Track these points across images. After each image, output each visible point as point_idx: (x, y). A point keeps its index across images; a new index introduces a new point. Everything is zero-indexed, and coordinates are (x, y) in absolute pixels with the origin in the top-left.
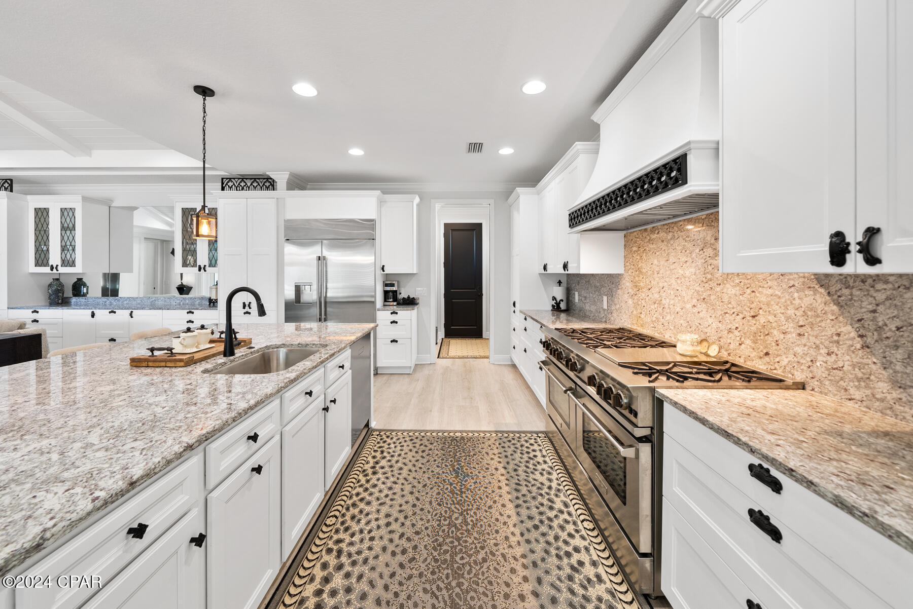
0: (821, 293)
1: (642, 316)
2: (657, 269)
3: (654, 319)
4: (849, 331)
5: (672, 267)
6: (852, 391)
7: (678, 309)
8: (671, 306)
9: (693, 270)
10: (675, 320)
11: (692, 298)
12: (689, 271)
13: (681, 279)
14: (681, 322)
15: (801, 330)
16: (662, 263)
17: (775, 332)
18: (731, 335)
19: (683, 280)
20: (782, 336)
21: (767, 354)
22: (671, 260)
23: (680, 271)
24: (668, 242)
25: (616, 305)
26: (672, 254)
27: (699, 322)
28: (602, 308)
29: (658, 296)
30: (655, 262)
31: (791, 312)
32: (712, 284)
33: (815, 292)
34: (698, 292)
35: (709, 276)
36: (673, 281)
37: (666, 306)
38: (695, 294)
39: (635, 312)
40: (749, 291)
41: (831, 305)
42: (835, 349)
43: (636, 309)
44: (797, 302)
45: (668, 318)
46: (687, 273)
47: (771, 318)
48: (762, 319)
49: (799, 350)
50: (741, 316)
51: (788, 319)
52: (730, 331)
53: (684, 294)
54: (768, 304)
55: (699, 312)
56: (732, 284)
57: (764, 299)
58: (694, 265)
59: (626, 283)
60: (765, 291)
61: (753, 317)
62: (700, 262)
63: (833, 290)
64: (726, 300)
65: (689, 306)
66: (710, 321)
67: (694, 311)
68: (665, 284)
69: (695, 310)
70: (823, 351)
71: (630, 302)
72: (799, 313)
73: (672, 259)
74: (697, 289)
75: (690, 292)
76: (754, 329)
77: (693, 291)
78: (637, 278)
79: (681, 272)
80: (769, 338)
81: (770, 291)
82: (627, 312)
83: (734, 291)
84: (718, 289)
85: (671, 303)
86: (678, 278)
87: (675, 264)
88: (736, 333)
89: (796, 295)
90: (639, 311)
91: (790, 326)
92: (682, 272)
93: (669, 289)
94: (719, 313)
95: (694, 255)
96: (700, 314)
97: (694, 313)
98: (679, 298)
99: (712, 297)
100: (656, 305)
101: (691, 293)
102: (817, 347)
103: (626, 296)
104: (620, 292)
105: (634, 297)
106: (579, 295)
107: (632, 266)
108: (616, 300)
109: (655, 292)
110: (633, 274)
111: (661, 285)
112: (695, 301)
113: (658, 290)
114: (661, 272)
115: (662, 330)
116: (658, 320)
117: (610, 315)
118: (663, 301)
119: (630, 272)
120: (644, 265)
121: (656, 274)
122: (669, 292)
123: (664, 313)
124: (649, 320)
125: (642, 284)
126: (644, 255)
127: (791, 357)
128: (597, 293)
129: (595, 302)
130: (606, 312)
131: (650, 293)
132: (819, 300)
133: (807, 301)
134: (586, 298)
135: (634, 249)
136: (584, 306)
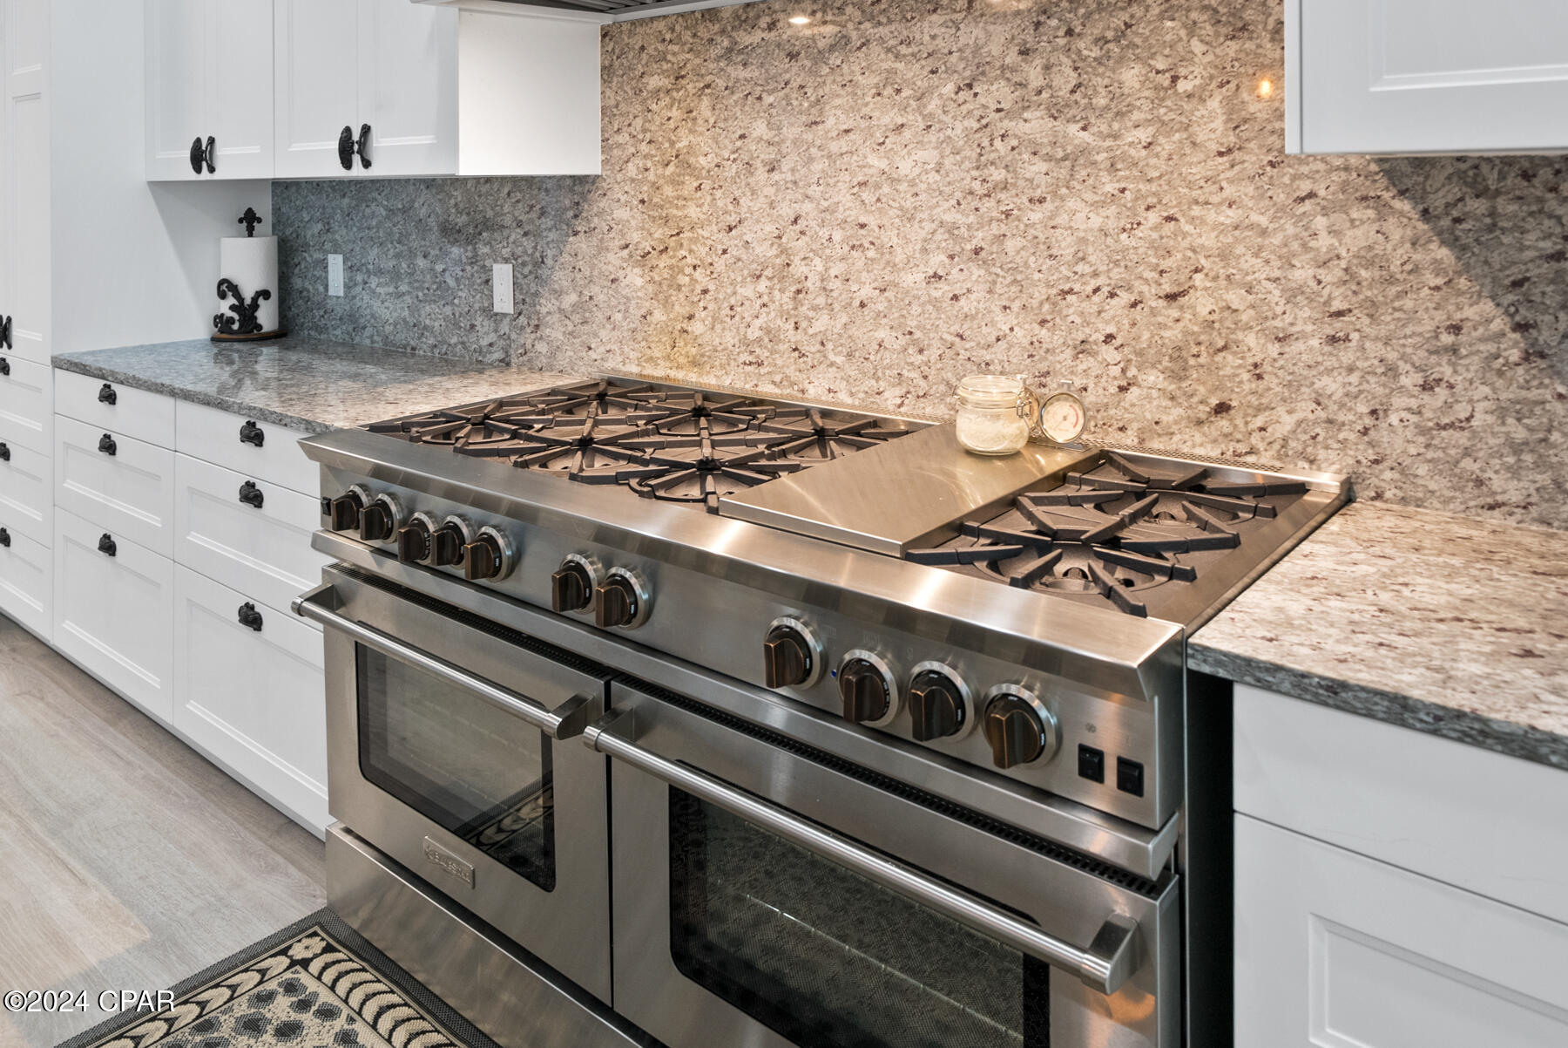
0: (1402, 214)
1: (697, 327)
2: (769, 154)
3: (754, 333)
5: (834, 147)
7: (866, 292)
8: (835, 285)
9: (929, 155)
10: (853, 331)
11: (925, 250)
12: (914, 159)
13: (878, 186)
14: (882, 334)
15: (1338, 326)
16: (791, 132)
17: (1251, 339)
18: (1086, 362)
19: (886, 189)
20: (1274, 349)
21: (1222, 408)
22: (830, 122)
23: (873, 160)
25: (558, 294)
26: (838, 101)
27: (956, 328)
28: (488, 312)
29: (774, 251)
30: (760, 129)
31: (1303, 273)
32: (1009, 200)
33: (1383, 210)
34: (951, 230)
35: (997, 175)
36: (843, 196)
37: (812, 284)
38: (939, 236)
39: (658, 316)
40: (1153, 218)
41: (1433, 246)
42: (1447, 371)
43: (667, 304)
44: (1324, 242)
45: (821, 323)
46: (905, 167)
47: (1235, 298)
48: (1202, 304)
49: (1332, 385)
50: (1125, 298)
51: (1293, 295)
52: (1082, 348)
53: (890, 237)
54: (1224, 255)
55: (955, 298)
56: (1089, 196)
57: (1208, 240)
58: (932, 137)
60: (1211, 216)
61: (1172, 297)
62: (959, 127)
63: (1437, 202)
65: (912, 279)
66: (1003, 323)
67: (937, 294)
68: (807, 207)
69: (942, 290)
70: (1410, 380)
71: (635, 279)
72: (1331, 275)
73: (834, 120)
74: (948, 218)
75: (918, 233)
76: (1173, 334)
77: (929, 227)
78: (668, 191)
79: (877, 162)
80: (1230, 360)
81: (1230, 216)
82: (618, 317)
83: (1096, 221)
84: (1036, 215)
85: (833, 272)
86: (860, 184)
87: (851, 136)
88: (1109, 354)
89: (1320, 222)
90: (681, 309)
91: (1302, 318)
92: (883, 164)
93: (822, 224)
94: (1040, 293)
95: (933, 105)
96: (962, 301)
97: (935, 302)
98: (871, 254)
99: (1011, 245)
100: (763, 285)
101: (923, 234)
102: (1392, 371)
103: (614, 258)
104: (580, 244)
105: (653, 259)
106: (350, 269)
107: (644, 147)
108: (561, 278)
109: (758, 238)
110: (651, 176)
111: (787, 211)
112: (937, 261)
113: (770, 228)
114: (786, 165)
115: (791, 371)
116: (772, 335)
117: (527, 337)
118: (799, 269)
119: (631, 170)
120: (704, 142)
121: (761, 173)
122: (824, 233)
123: (803, 309)
124: (730, 339)
125: (693, 212)
126: (706, 102)
127: (1305, 409)
128: (455, 254)
129: (443, 290)
130: (505, 325)
131: (734, 243)
132: (1393, 234)
133: (1357, 237)
134: (396, 276)
135: (653, 83)
136: (380, 308)
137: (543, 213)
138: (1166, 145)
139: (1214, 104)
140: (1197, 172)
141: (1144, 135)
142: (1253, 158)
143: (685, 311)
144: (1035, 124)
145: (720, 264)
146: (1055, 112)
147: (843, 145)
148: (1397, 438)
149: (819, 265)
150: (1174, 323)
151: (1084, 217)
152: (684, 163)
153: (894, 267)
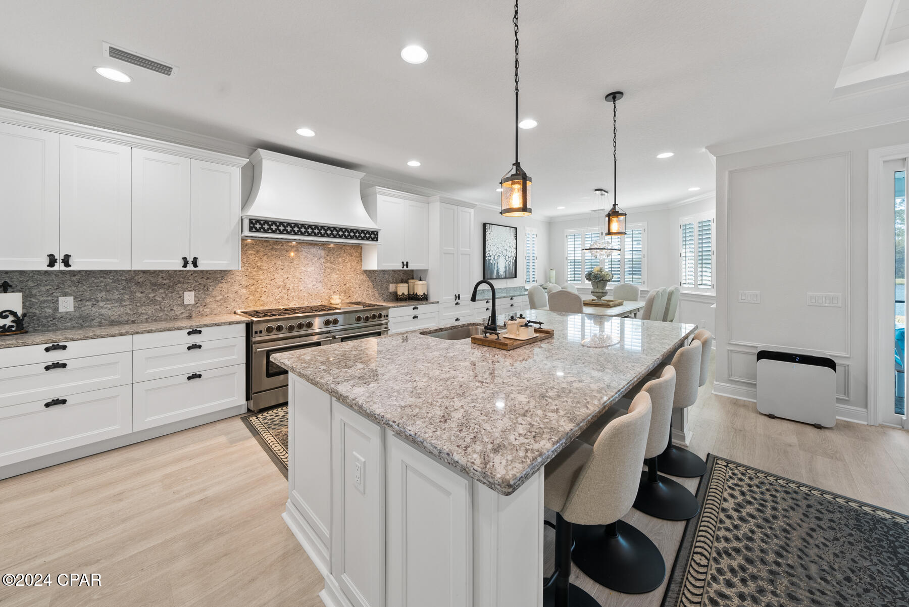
1: (262, 299)
2: (281, 267)
3: (277, 298)
4: (370, 284)
5: (295, 266)
7: (301, 288)
8: (296, 288)
9: (313, 268)
10: (299, 295)
12: (310, 269)
14: (304, 294)
16: (286, 264)
19: (305, 273)
21: (350, 296)
22: (295, 263)
25: (215, 297)
29: (282, 283)
30: (279, 263)
31: (357, 281)
32: (325, 274)
34: (316, 278)
35: (323, 271)
36: (297, 274)
37: (291, 288)
38: (314, 280)
40: (343, 276)
45: (293, 294)
47: (351, 284)
48: (348, 285)
50: (340, 285)
52: (334, 292)
53: (307, 280)
54: (350, 280)
56: (335, 274)
57: (348, 278)
58: (314, 266)
61: (345, 285)
62: (317, 265)
64: (332, 280)
65: (310, 286)
66: (324, 290)
68: (290, 276)
69: (315, 287)
71: (244, 291)
75: (311, 279)
78: (254, 273)
79: (304, 269)
80: (350, 291)
81: (351, 276)
83: (336, 276)
84: (329, 276)
86: (300, 272)
88: (338, 292)
90: (258, 295)
91: (357, 286)
92: (305, 269)
93: (293, 278)
95: (313, 261)
97: (314, 289)
99: (325, 280)
100: (280, 289)
103: (236, 288)
104: (224, 285)
105: (250, 287)
106: (80, 301)
107: (247, 265)
108: (214, 293)
109: (279, 281)
110: (249, 270)
111: (285, 277)
112: (314, 283)
113: (282, 279)
114: (285, 269)
115: (286, 303)
116: (282, 298)
117: (201, 309)
118: (288, 286)
120: (265, 264)
121: (280, 270)
122: (293, 280)
123: (289, 292)
124: (271, 300)
125: (261, 277)
126: (265, 258)
128: (162, 291)
129: (153, 301)
130: (190, 307)
131: (273, 283)
132: (364, 277)
133: (361, 278)
134: (120, 300)
135: (250, 252)
136: (103, 311)
137: (208, 278)
138: (344, 268)
139: (349, 264)
140: (347, 271)
141: (342, 267)
142: (353, 269)
143: (260, 295)
144: (329, 265)
145: (269, 286)
146: (331, 263)
147: (298, 266)
149: (292, 285)
150: (345, 288)
151: (334, 276)
152: (259, 268)
153: (307, 284)
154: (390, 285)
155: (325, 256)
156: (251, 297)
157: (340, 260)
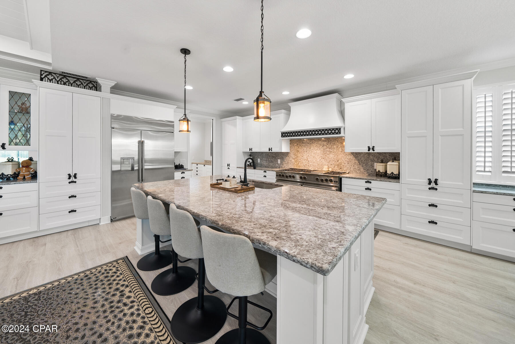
1: (299, 164)
2: (306, 151)
3: (305, 164)
4: (357, 162)
5: (312, 150)
6: (357, 172)
7: (314, 161)
8: (312, 161)
9: (320, 151)
10: (313, 164)
12: (318, 151)
14: (316, 164)
15: (348, 163)
16: (308, 149)
17: (343, 164)
18: (331, 166)
19: (316, 154)
20: (344, 164)
21: (341, 168)
23: (315, 151)
24: (311, 144)
25: (285, 162)
27: (322, 164)
28: (278, 164)
30: (305, 149)
31: (346, 159)
32: (326, 155)
33: (351, 155)
34: (321, 157)
35: (325, 153)
36: (312, 154)
37: (310, 160)
40: (336, 156)
42: (355, 165)
43: (296, 162)
44: (347, 157)
45: (311, 163)
47: (342, 161)
48: (340, 161)
49: (348, 166)
50: (334, 161)
52: (331, 165)
53: (316, 157)
54: (341, 158)
59: (292, 155)
60: (340, 156)
61: (338, 161)
62: (322, 149)
63: (354, 155)
64: (330, 158)
65: (318, 160)
66: (325, 163)
69: (321, 161)
70: (353, 166)
71: (293, 160)
72: (348, 159)
73: (312, 148)
75: (319, 157)
76: (338, 164)
78: (296, 153)
80: (341, 165)
81: (342, 156)
82: (291, 164)
83: (332, 156)
84: (328, 156)
86: (314, 153)
88: (333, 165)
89: (347, 156)
91: (346, 162)
94: (328, 161)
95: (320, 148)
99: (326, 158)
100: (305, 161)
102: (351, 165)
103: (291, 159)
104: (288, 158)
105: (295, 159)
106: (261, 160)
107: (294, 150)
108: (285, 160)
109: (305, 157)
111: (308, 155)
112: (320, 159)
113: (306, 156)
114: (308, 152)
116: (306, 165)
117: (282, 165)
118: (309, 159)
119: (293, 152)
120: (300, 150)
122: (311, 157)
123: (309, 163)
124: (302, 165)
125: (299, 155)
126: (300, 147)
127: (346, 168)
128: (274, 158)
129: (272, 162)
130: (279, 165)
131: (303, 158)
132: (352, 157)
133: (349, 157)
134: (266, 161)
135: (295, 145)
136: (264, 163)
137: (283, 155)
138: (337, 151)
139: (340, 148)
140: (339, 153)
141: (336, 150)
142: (343, 152)
144: (328, 149)
145: (301, 159)
146: (329, 148)
147: (313, 150)
148: (352, 169)
149: (310, 159)
150: (338, 163)
151: (331, 156)
152: (298, 151)
153: (317, 159)
154: (375, 164)
155: (326, 144)
156: (295, 163)
157: (335, 146)
